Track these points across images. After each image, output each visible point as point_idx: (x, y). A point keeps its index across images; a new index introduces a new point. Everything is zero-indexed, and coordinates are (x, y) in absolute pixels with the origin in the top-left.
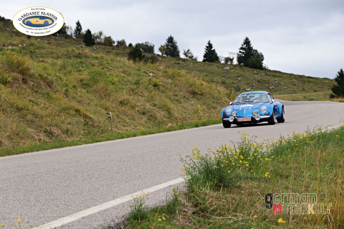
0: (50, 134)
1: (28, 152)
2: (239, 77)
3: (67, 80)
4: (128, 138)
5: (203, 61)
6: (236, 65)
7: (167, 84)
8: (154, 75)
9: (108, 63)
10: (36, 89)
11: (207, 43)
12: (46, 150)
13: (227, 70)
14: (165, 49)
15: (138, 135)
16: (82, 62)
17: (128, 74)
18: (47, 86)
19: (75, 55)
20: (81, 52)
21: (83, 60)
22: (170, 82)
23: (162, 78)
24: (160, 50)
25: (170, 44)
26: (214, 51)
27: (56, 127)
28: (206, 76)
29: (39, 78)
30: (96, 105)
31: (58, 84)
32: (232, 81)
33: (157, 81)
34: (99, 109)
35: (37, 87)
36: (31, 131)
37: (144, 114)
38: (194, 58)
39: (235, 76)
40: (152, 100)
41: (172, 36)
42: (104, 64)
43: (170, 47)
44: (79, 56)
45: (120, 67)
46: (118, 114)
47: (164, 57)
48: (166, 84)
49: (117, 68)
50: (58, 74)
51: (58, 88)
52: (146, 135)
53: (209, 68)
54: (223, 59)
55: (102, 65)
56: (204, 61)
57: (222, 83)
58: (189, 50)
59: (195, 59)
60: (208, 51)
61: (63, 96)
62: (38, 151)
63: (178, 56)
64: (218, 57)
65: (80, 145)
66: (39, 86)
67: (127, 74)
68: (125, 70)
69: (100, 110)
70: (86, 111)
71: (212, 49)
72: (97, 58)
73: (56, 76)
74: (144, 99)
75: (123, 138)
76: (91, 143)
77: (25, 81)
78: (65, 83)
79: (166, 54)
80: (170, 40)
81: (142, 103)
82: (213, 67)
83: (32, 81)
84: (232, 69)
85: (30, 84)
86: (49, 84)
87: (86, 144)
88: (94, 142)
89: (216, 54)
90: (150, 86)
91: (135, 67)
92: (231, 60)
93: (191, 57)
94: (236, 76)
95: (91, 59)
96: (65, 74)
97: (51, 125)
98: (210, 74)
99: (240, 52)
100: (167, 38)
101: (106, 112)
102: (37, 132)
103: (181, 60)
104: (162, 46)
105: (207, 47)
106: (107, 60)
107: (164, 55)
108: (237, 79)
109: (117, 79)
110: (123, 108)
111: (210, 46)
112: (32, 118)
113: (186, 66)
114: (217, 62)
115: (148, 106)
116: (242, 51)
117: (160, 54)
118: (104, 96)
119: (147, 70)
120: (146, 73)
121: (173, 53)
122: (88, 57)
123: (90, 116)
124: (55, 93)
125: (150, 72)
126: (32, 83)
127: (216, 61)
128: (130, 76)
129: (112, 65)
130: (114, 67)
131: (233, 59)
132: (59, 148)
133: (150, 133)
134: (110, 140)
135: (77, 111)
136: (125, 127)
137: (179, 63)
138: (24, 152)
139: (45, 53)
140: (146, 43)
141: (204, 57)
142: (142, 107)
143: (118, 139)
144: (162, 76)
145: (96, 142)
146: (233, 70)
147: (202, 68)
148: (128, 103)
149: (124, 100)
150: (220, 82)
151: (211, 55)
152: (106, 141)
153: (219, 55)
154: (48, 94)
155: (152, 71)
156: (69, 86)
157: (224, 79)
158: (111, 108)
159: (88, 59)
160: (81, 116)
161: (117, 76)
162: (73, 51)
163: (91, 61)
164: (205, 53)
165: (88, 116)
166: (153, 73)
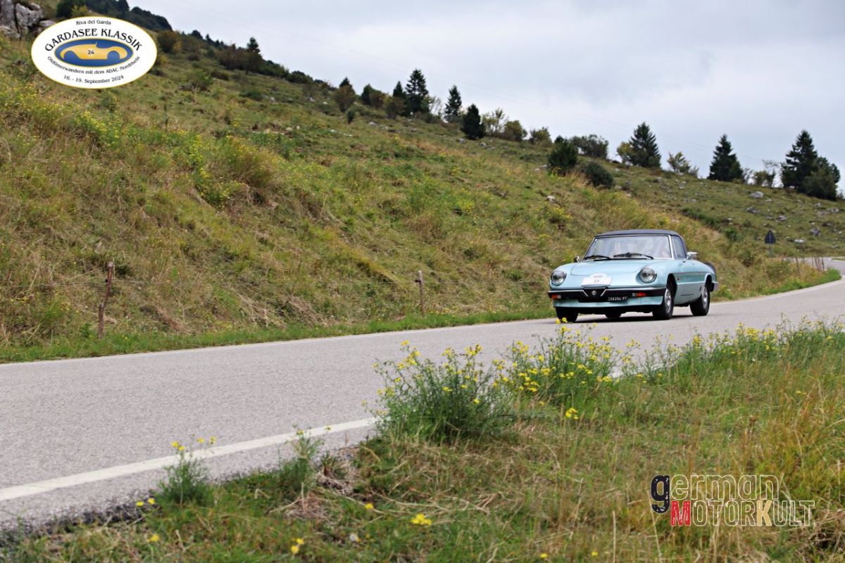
0: (284, 310)
1: (214, 345)
2: (782, 213)
3: (355, 202)
4: (454, 326)
5: (708, 178)
6: (779, 188)
7: (585, 220)
8: (558, 199)
9: (463, 171)
10: (281, 217)
11: (720, 140)
12: (259, 342)
13: (759, 199)
14: (630, 151)
15: (478, 322)
16: (408, 167)
17: (503, 194)
18: (309, 212)
19: (397, 151)
20: (414, 147)
21: (412, 163)
22: (592, 216)
23: (573, 207)
24: (620, 152)
25: (641, 141)
26: (733, 157)
27: (302, 296)
28: (713, 209)
29: (293, 193)
30: (411, 255)
31: (333, 208)
32: (769, 222)
33: (561, 211)
34: (415, 263)
35: (286, 212)
36: (247, 302)
37: (516, 278)
38: (689, 171)
39: (775, 213)
40: (540, 251)
41: (647, 125)
42: (455, 172)
43: (640, 147)
44: (407, 154)
45: (490, 180)
46: (457, 275)
47: (628, 167)
48: (582, 218)
49: (482, 181)
50: (337, 189)
51: (331, 218)
52: (499, 321)
53: (720, 194)
54: (752, 175)
55: (450, 174)
56: (711, 177)
57: (745, 226)
58: (680, 155)
59: (694, 174)
60: (721, 157)
61: (337, 234)
62: (237, 343)
63: (658, 165)
64: (741, 171)
65: (339, 335)
66: (290, 210)
67: (500, 196)
68: (499, 186)
69: (417, 267)
70: (382, 267)
71: (731, 154)
72: (442, 160)
73: (333, 192)
74: (520, 246)
75: (443, 325)
76: (365, 333)
77: (259, 200)
78: (349, 207)
79: (633, 160)
80: (643, 132)
81: (514, 257)
82: (729, 191)
83: (276, 200)
84: (770, 197)
85: (271, 206)
86: (313, 208)
87: (354, 334)
88: (372, 332)
89: (738, 165)
90: (543, 221)
91: (523, 181)
92: (770, 178)
93: (685, 169)
94: (777, 211)
95: (429, 162)
96: (353, 189)
97: (290, 293)
98: (721, 205)
99: (789, 162)
100: (636, 128)
101: (431, 271)
102: (259, 305)
103: (662, 174)
104: (624, 145)
105: (719, 149)
106: (463, 165)
107: (627, 163)
108: (779, 219)
109: (472, 204)
110: (470, 265)
111: (725, 147)
112: (253, 275)
113: (671, 187)
114: (739, 180)
115: (528, 262)
116: (792, 159)
117: (619, 159)
118: (432, 238)
119: (547, 190)
120: (543, 195)
121: (647, 159)
122: (424, 158)
123: (390, 278)
124: (323, 226)
125: (552, 194)
126: (275, 204)
127: (735, 179)
128: (506, 199)
129: (472, 175)
130: (475, 180)
131: (773, 176)
132: (288, 339)
133: (508, 319)
134: (410, 329)
135: (361, 265)
136: (466, 303)
137: (656, 181)
138: (205, 345)
139: (337, 146)
140: (591, 136)
141: (712, 169)
142: (514, 265)
143: (431, 327)
144: (576, 202)
145: (379, 331)
146: (770, 200)
147: (705, 192)
148: (482, 255)
149: (476, 247)
150: (741, 223)
151: (727, 167)
152: (401, 330)
153: (743, 166)
154: (306, 228)
155: (556, 190)
156: (358, 214)
157: (751, 217)
158: (443, 263)
159: (425, 163)
160: (369, 276)
161: (474, 199)
162: (395, 143)
163: (429, 166)
164: (713, 160)
165: (385, 277)
166: (558, 194)
